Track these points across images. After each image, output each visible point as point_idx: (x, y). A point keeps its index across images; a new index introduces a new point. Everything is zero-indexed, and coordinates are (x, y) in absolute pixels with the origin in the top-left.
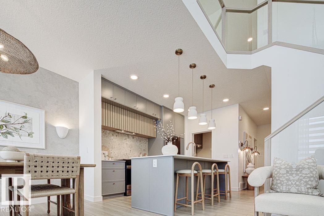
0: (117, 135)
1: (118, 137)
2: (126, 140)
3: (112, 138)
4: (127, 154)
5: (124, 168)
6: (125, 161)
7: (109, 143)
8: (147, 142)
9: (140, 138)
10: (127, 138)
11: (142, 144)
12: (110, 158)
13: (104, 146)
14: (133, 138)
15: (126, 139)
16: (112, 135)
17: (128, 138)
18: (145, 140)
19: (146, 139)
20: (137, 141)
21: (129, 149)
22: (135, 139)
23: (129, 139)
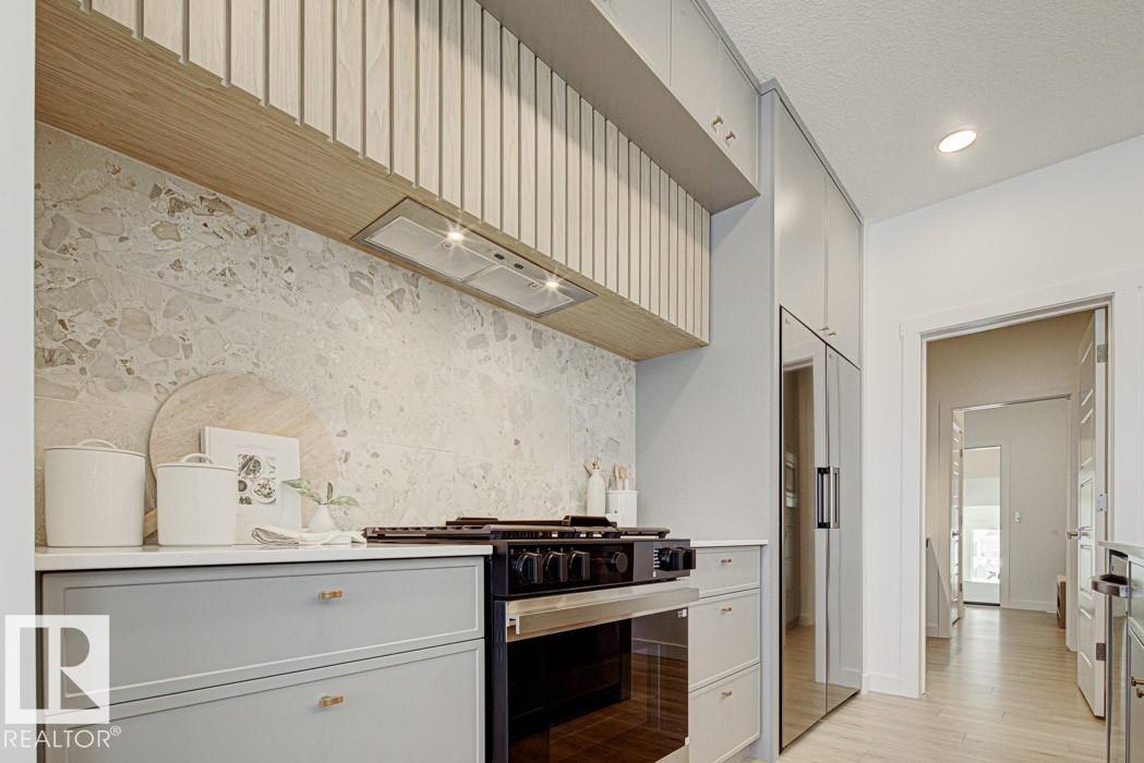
0: (401, 291)
1: (408, 307)
2: (481, 353)
3: (353, 308)
4: (486, 468)
5: (478, 628)
6: (488, 549)
7: (321, 360)
8: (632, 389)
9: (586, 347)
10: (490, 332)
11: (595, 401)
12: (323, 511)
13: (262, 382)
14: (538, 340)
15: (480, 341)
16: (353, 284)
17: (499, 338)
18: (615, 368)
19: (623, 361)
20: (563, 370)
21: (507, 424)
22: (552, 349)
23: (507, 342)
